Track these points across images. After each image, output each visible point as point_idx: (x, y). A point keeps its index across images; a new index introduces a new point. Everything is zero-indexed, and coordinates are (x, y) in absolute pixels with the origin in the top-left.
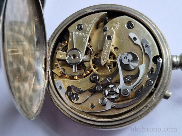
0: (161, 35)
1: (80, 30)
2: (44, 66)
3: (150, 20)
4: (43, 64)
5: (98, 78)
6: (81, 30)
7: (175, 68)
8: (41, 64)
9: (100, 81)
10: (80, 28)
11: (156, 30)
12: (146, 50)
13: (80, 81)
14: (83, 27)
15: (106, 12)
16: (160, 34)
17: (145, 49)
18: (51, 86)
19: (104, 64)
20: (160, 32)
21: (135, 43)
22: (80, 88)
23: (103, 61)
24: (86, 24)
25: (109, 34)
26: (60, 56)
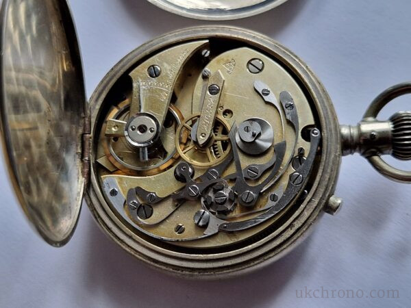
0: (317, 85)
1: (153, 77)
2: (80, 151)
3: (296, 57)
4: (77, 146)
5: (190, 170)
6: (157, 76)
7: (348, 151)
8: (74, 147)
9: (194, 178)
10: (154, 73)
11: (308, 76)
12: (288, 113)
13: (153, 179)
14: (159, 69)
15: (207, 41)
16: (316, 83)
17: (287, 111)
18: (94, 191)
19: (203, 142)
20: (316, 79)
21: (266, 100)
22: (155, 193)
23: (201, 137)
24: (166, 65)
25: (213, 83)
26: (113, 129)
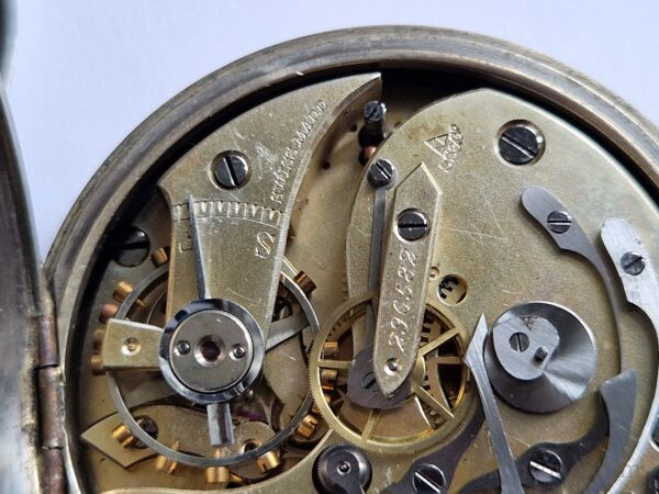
1: (229, 188)
2: (30, 420)
4: (22, 407)
6: (238, 185)
8: (15, 409)
9: (373, 488)
10: (230, 174)
14: (246, 168)
15: (378, 75)
17: (627, 278)
19: (394, 386)
21: (562, 246)
23: (387, 370)
24: (262, 151)
25: (408, 206)
26: (125, 350)
